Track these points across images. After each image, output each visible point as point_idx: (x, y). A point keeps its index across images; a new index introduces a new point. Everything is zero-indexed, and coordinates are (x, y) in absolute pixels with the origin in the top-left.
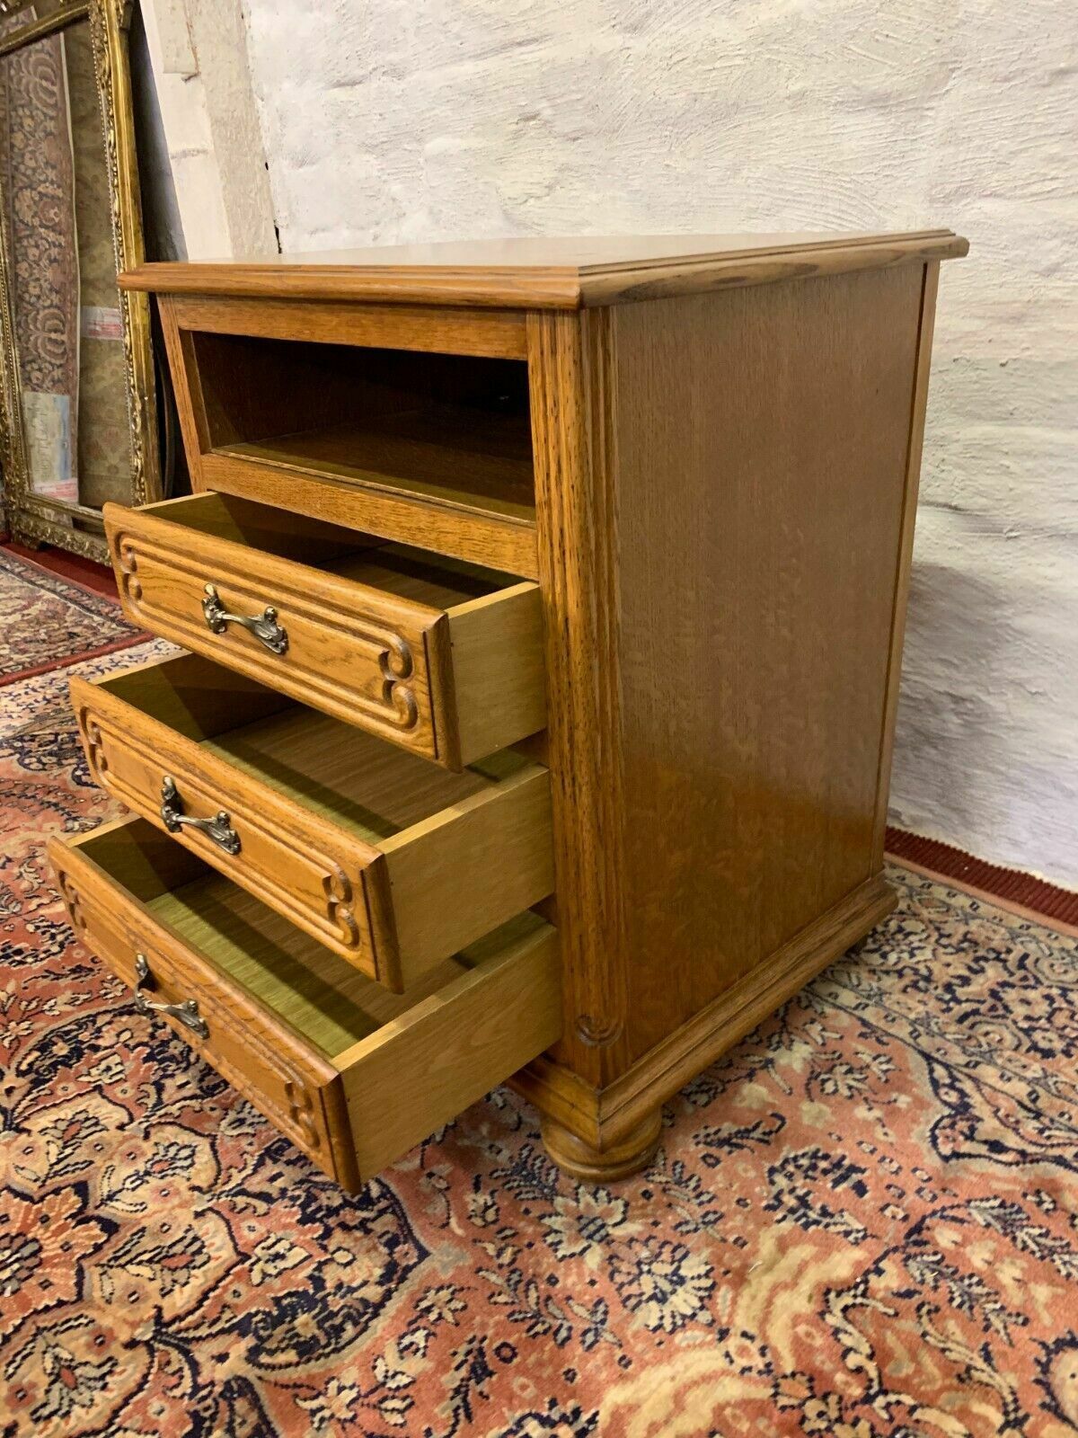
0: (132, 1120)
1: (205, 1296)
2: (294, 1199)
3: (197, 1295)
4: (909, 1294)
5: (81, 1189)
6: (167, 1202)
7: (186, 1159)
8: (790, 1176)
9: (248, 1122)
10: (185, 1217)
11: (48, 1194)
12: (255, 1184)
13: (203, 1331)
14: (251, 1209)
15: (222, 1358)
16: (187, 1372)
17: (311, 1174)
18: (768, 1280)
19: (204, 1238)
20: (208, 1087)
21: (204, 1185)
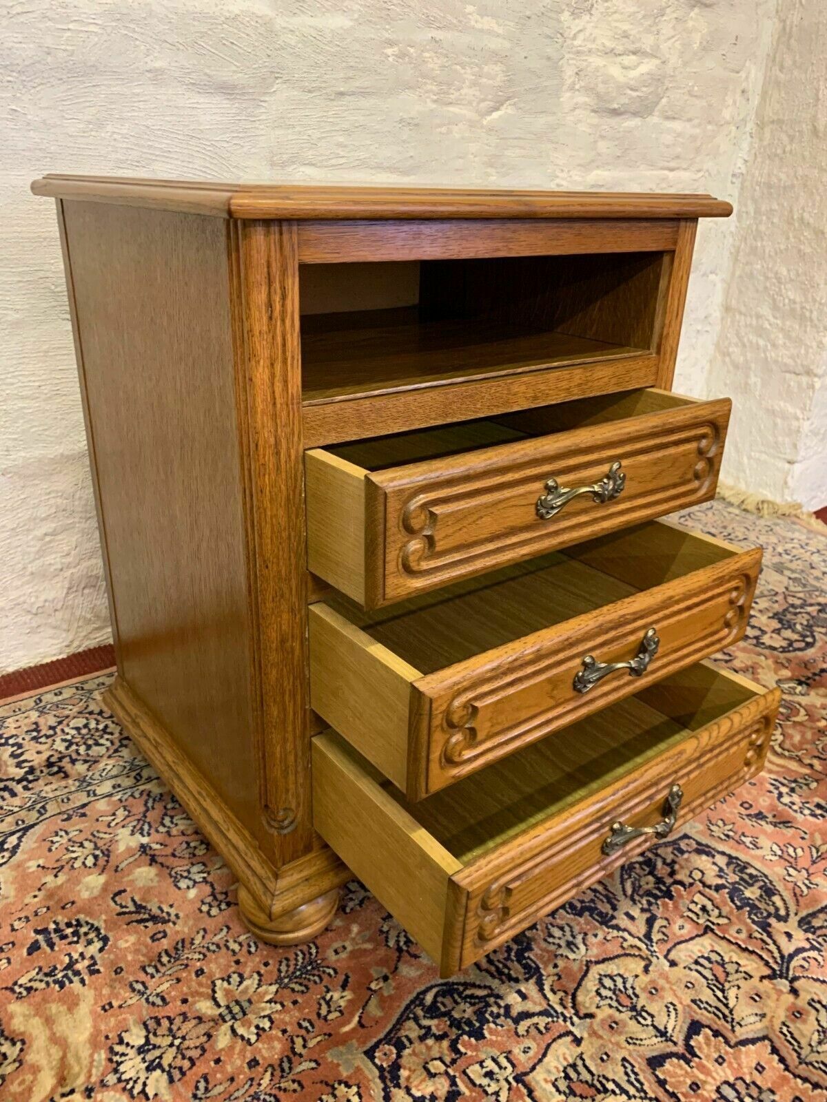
0: (569, 1033)
1: (746, 950)
2: (650, 903)
3: (746, 954)
5: (655, 1062)
6: (663, 989)
7: (614, 981)
9: (571, 939)
10: (677, 972)
11: (667, 1091)
12: (641, 929)
13: (772, 947)
14: (664, 930)
15: (789, 935)
16: (805, 954)
17: (625, 894)
19: (695, 957)
20: (525, 973)
21: (643, 963)
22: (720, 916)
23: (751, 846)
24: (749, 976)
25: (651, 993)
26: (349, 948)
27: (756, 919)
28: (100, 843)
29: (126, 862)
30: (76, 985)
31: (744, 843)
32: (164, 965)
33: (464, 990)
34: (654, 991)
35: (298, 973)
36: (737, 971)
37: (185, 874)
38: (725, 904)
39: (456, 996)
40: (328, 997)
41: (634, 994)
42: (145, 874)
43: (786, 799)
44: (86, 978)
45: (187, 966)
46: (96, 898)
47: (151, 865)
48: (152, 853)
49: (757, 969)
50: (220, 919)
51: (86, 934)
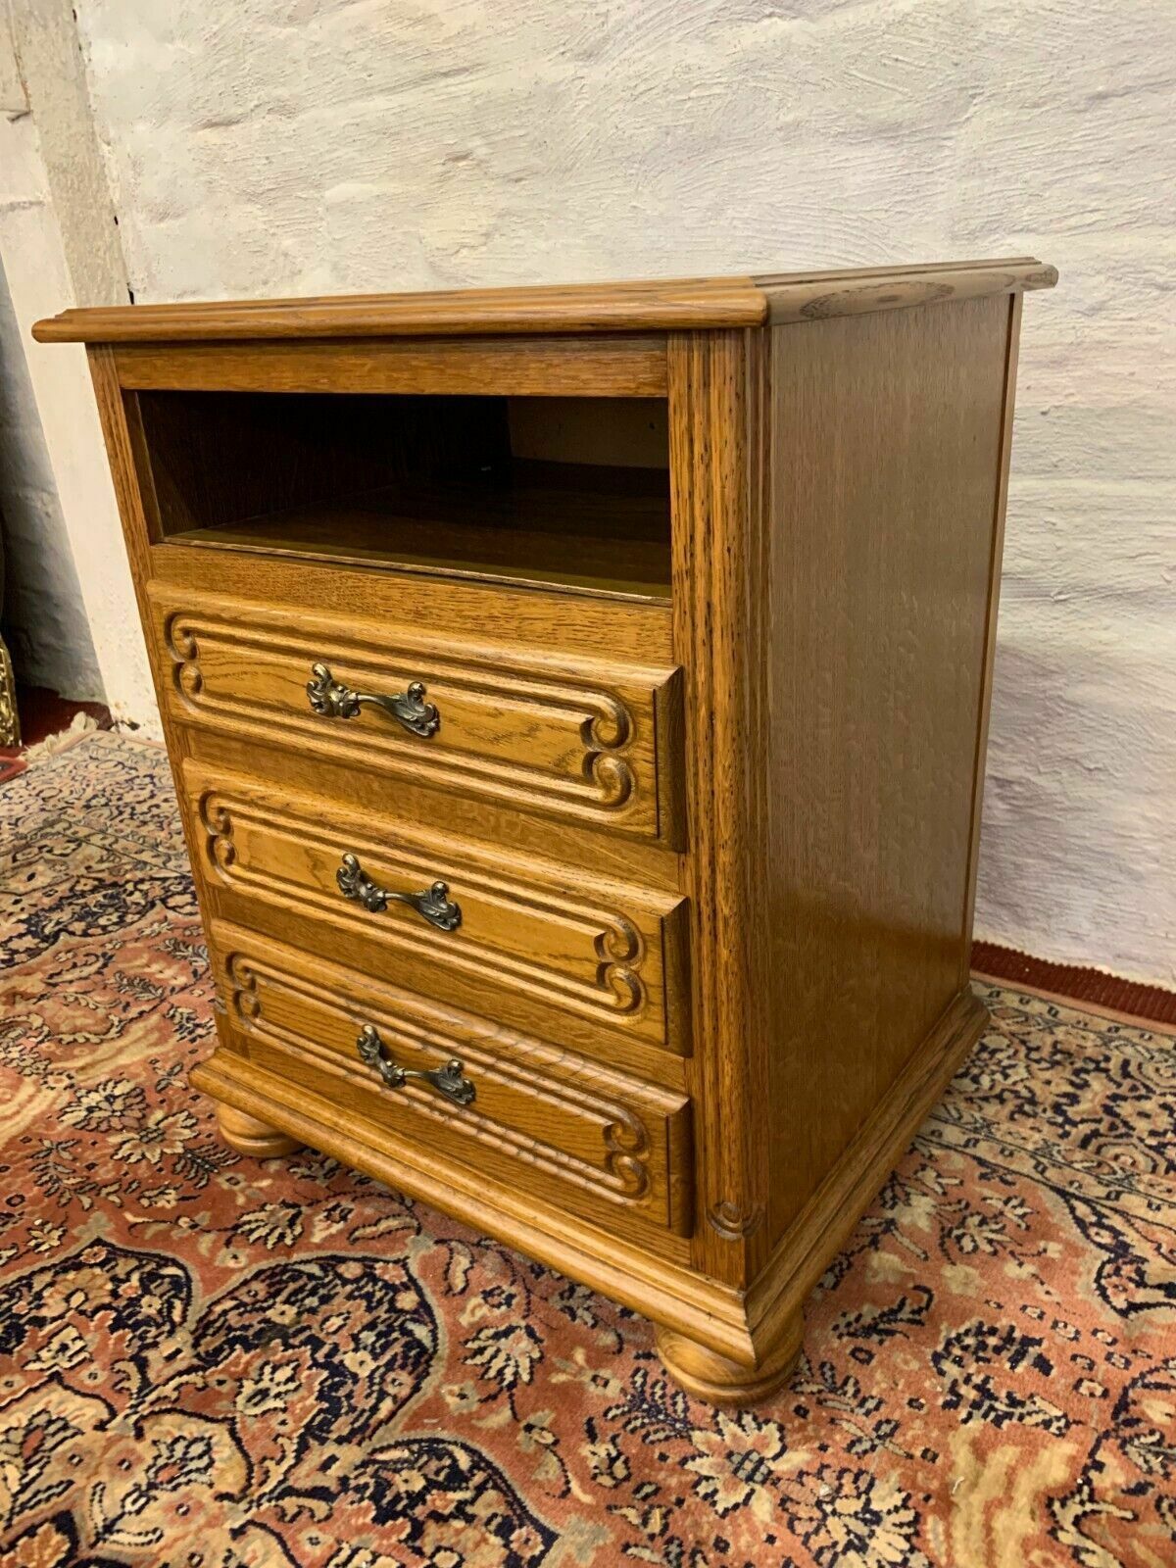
0: (113, 1414)
4: (1140, 1489)
5: (65, 1522)
6: (189, 1522)
7: (200, 1457)
8: (959, 1362)
9: (273, 1393)
10: (220, 1539)
11: (19, 1538)
12: (303, 1478)
14: (306, 1514)
17: (375, 1451)
18: (977, 1499)
20: (207, 1352)
26: (237, 1187)
33: (180, 1299)
34: (181, 1510)
39: (171, 1293)
40: (168, 1191)
41: (179, 1485)
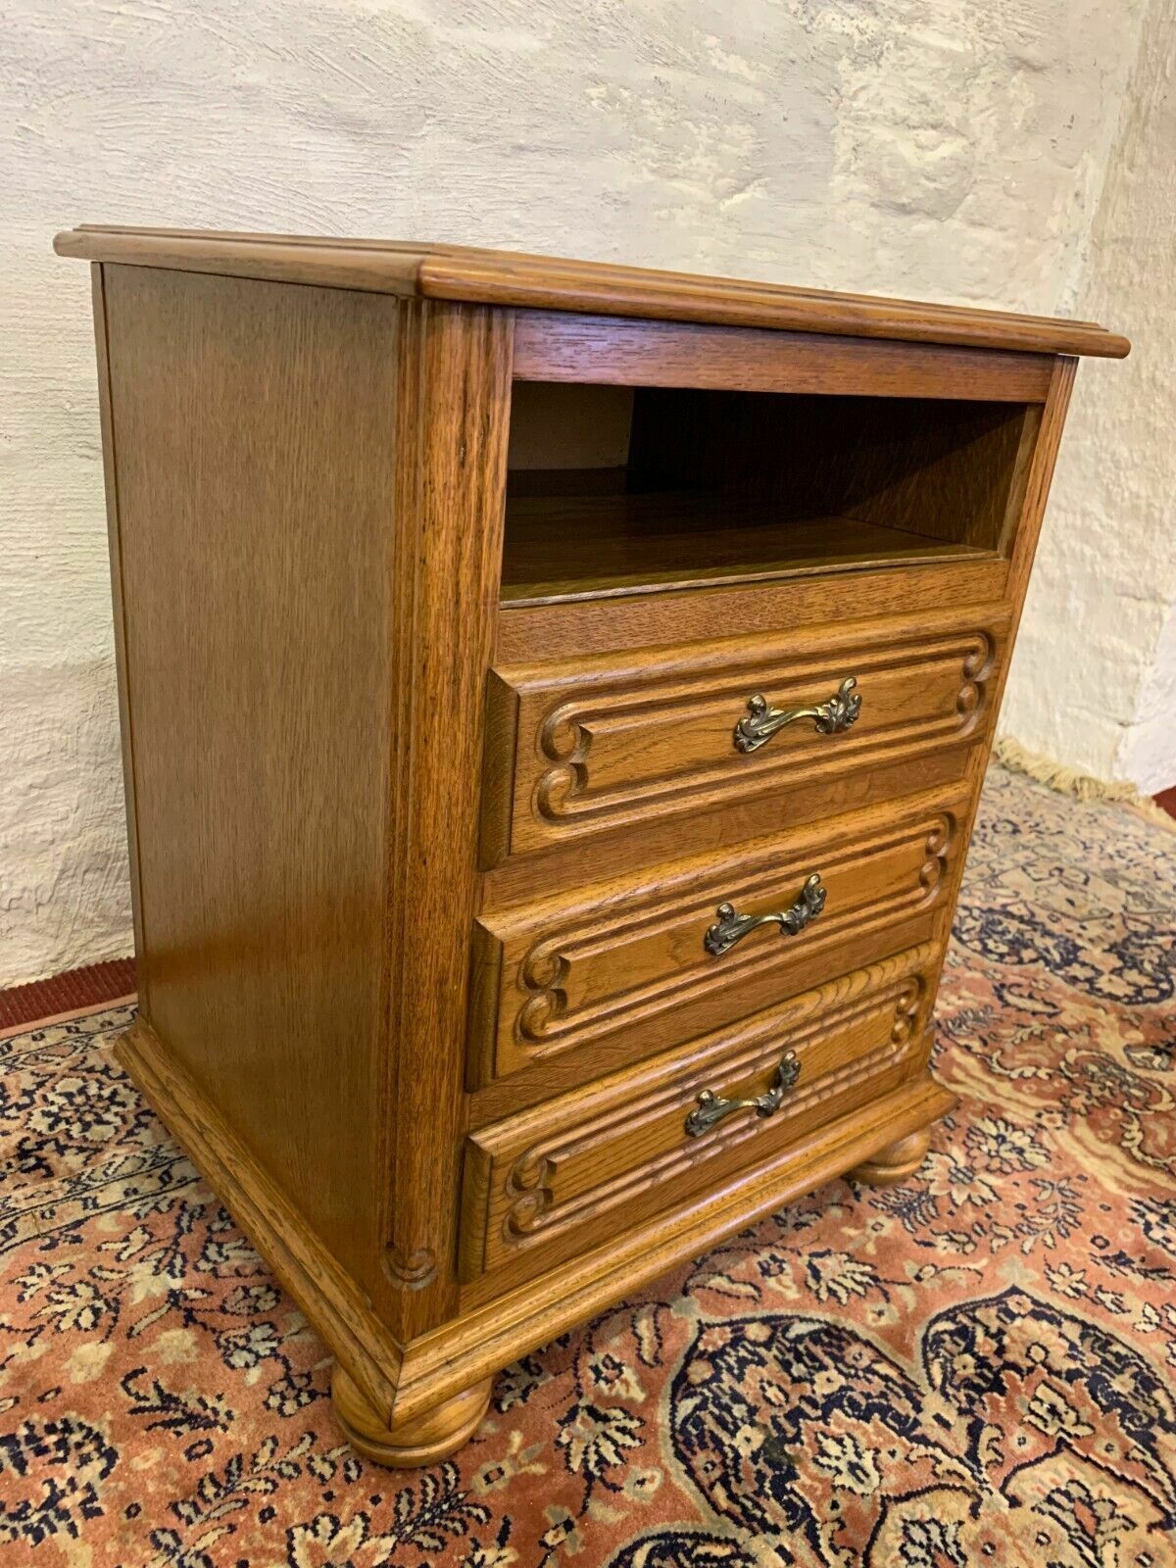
1: (1122, 1479)
2: (971, 1400)
3: (1123, 1487)
6: (1002, 1544)
12: (957, 1443)
14: (995, 1444)
19: (1048, 1492)
20: (788, 1518)
21: (969, 1502)
22: (1078, 1422)
23: (1113, 1308)
24: (1130, 1524)
25: (985, 1552)
26: (509, 1472)
27: (1132, 1428)
28: (104, 1288)
29: (146, 1321)
30: (62, 1536)
31: (1103, 1302)
32: (207, 1501)
33: (694, 1547)
34: (989, 1550)
35: (427, 1516)
36: (1112, 1516)
37: (242, 1342)
38: (1085, 1403)
39: (681, 1556)
40: (477, 1559)
41: (959, 1553)
42: (177, 1342)
43: (1157, 1233)
44: (78, 1523)
45: (246, 1502)
46: (95, 1383)
47: (186, 1326)
48: (188, 1305)
49: (1143, 1512)
50: (299, 1422)
51: (79, 1445)
